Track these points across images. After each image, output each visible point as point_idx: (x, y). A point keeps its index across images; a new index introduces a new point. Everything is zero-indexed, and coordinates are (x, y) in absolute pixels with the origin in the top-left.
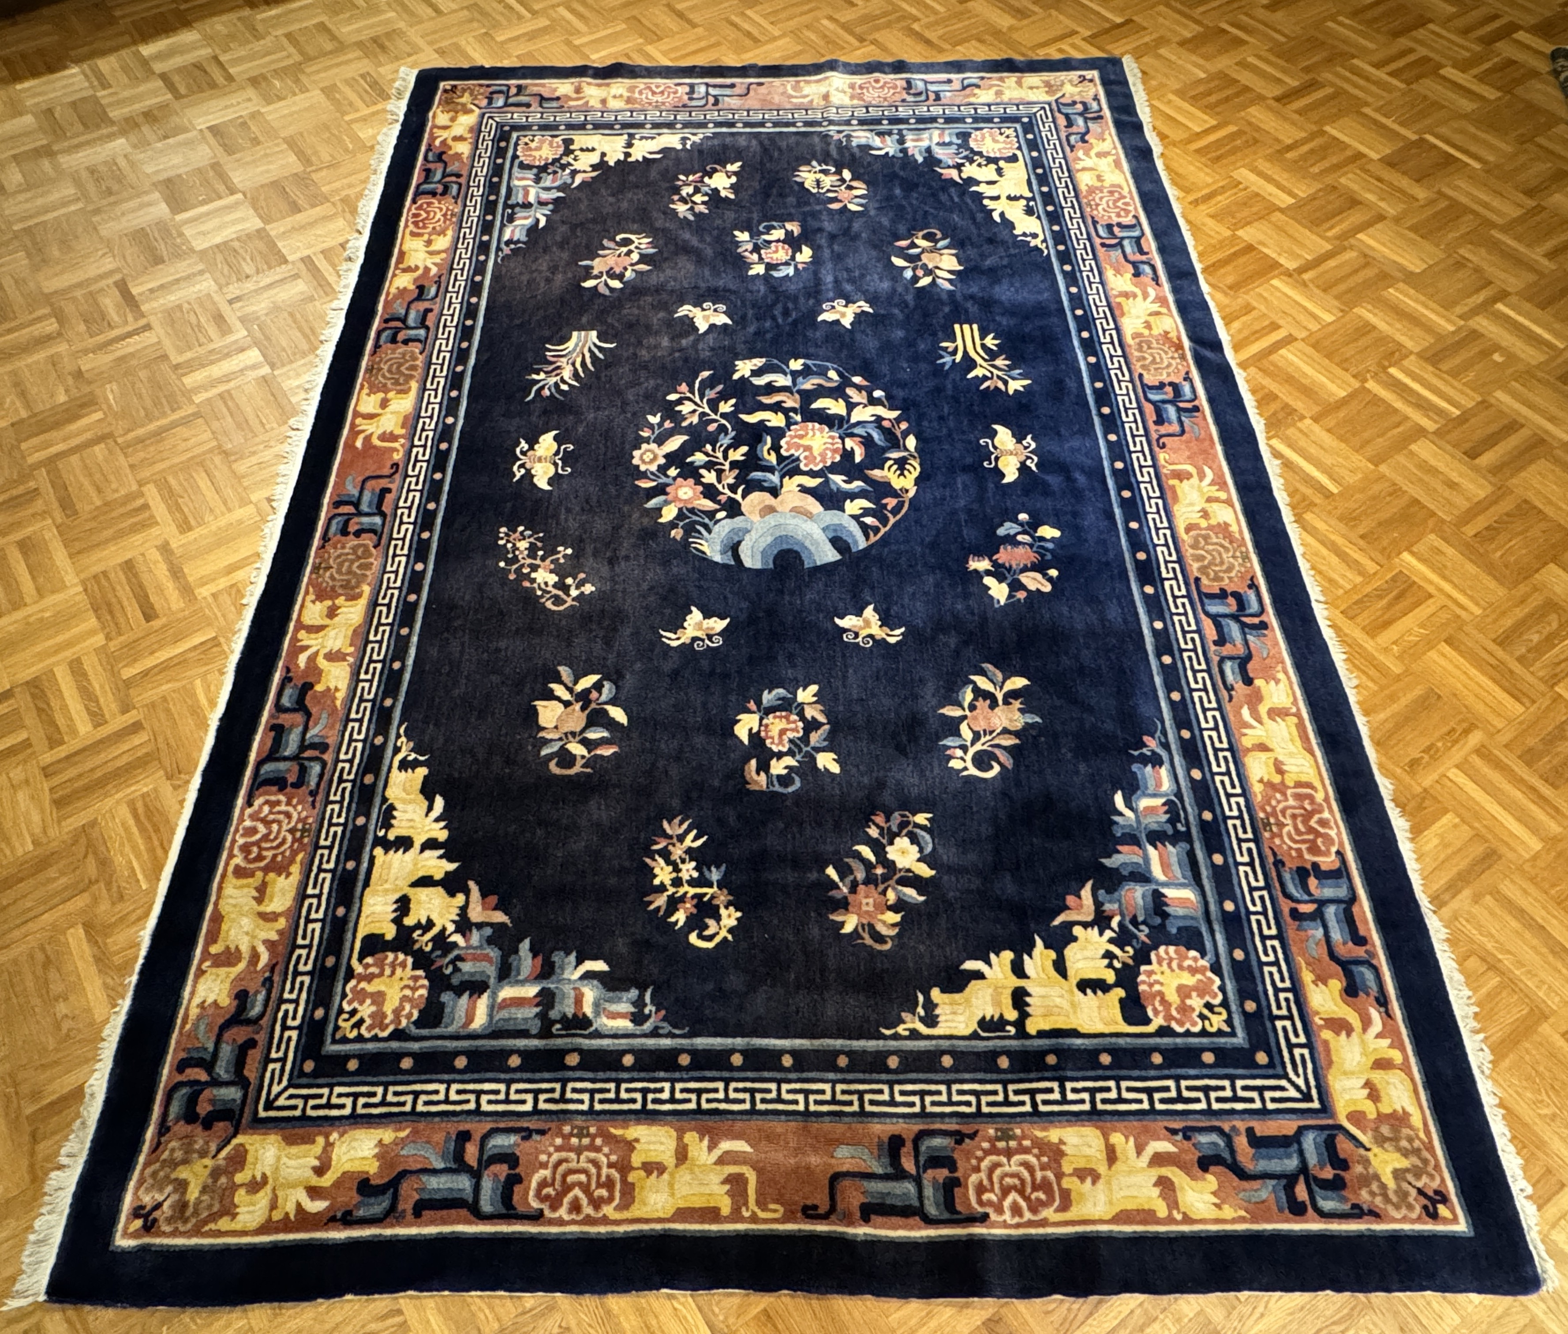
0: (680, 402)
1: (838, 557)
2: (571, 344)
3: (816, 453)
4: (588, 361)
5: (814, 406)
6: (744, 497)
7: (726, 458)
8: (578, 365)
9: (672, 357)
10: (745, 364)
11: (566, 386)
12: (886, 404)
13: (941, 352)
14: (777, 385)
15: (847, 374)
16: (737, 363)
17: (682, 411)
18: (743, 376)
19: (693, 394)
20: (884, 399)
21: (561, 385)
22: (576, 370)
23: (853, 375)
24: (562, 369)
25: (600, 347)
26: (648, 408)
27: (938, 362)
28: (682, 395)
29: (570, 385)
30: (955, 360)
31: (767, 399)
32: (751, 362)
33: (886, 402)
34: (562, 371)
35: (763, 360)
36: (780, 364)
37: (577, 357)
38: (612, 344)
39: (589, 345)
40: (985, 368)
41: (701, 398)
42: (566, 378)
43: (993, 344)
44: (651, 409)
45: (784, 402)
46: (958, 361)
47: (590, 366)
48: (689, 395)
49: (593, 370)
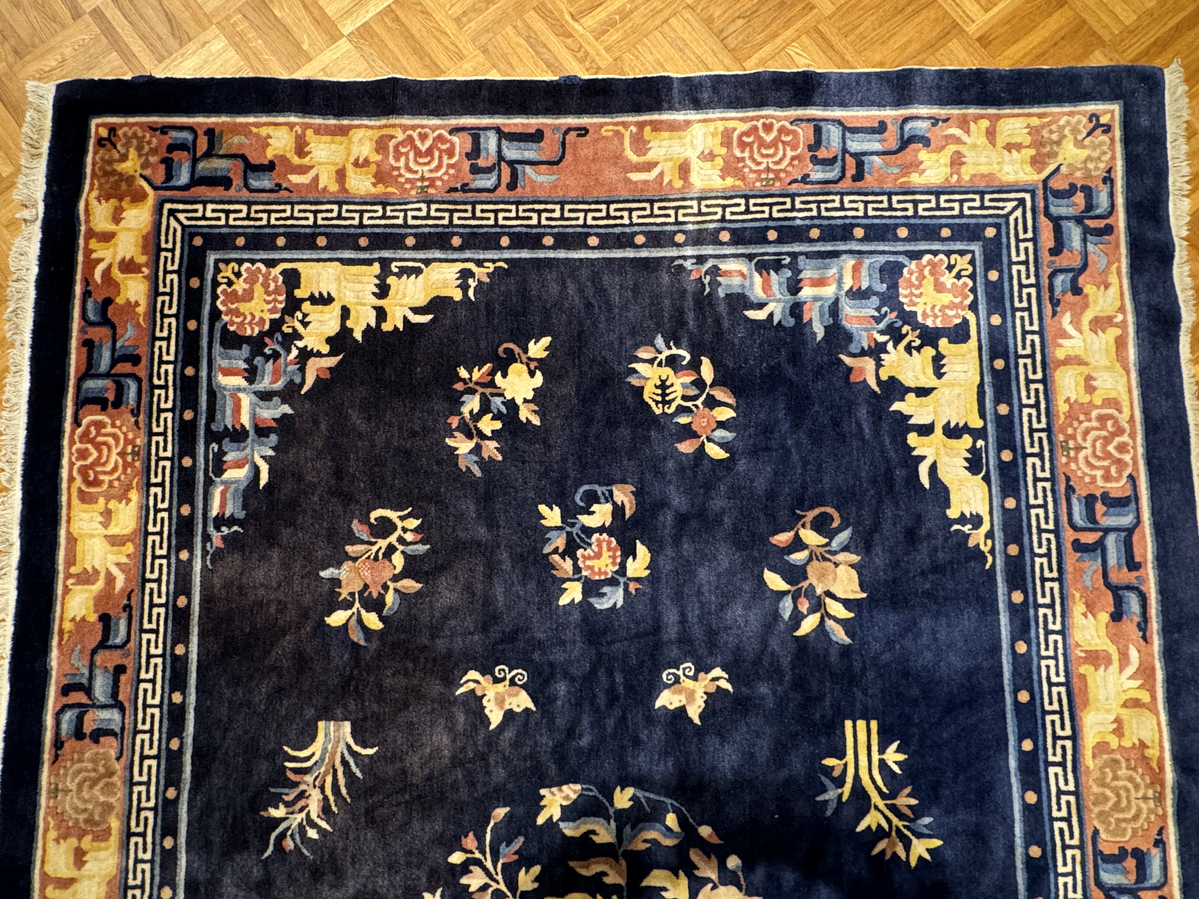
0: (465, 868)
2: (316, 748)
4: (342, 781)
5: (645, 882)
8: (328, 790)
9: (453, 777)
10: (553, 794)
11: (315, 831)
12: (743, 882)
13: (823, 778)
14: (597, 839)
15: (691, 821)
16: (543, 792)
17: (469, 886)
18: (551, 817)
19: (483, 853)
20: (740, 874)
21: (307, 828)
22: (326, 799)
23: (700, 824)
24: (308, 797)
25: (356, 752)
26: (424, 880)
27: (819, 799)
28: (469, 855)
29: (320, 830)
30: (840, 796)
31: (583, 867)
32: (561, 790)
33: (742, 879)
34: (309, 801)
35: (578, 787)
36: (601, 797)
37: (326, 773)
38: (372, 748)
39: (342, 747)
40: (882, 813)
41: (495, 864)
42: (314, 816)
43: (896, 762)
44: (429, 880)
45: (605, 874)
46: (845, 798)
47: (344, 791)
48: (478, 855)
49: (349, 800)
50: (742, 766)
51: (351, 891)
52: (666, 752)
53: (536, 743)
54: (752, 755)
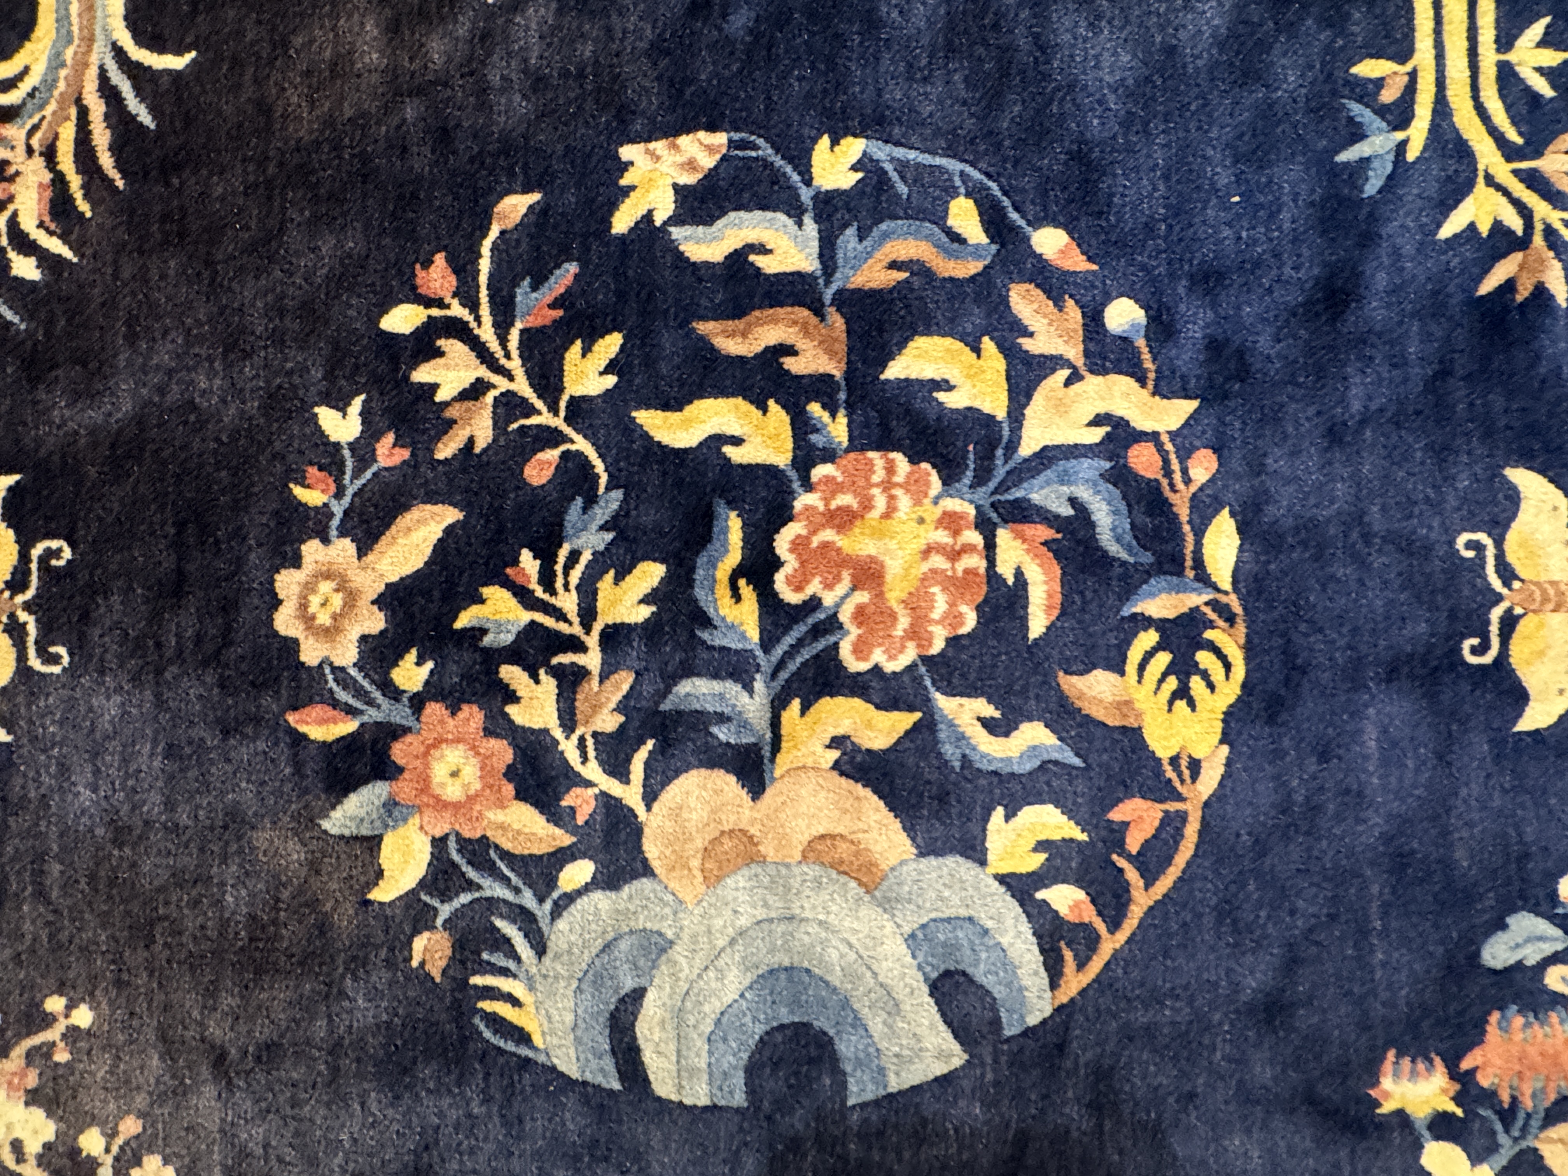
1: (957, 1058)
2: (33, 56)
3: (894, 595)
4: (101, 137)
5: (895, 371)
6: (650, 797)
7: (588, 615)
8: (66, 163)
9: (396, 121)
10: (655, 157)
11: (32, 261)
12: (1149, 365)
13: (1356, 108)
14: (768, 265)
15: (1014, 216)
16: (627, 152)
17: (434, 387)
18: (648, 217)
19: (473, 306)
20: (1141, 343)
21: (12, 255)
22: (59, 181)
23: (1037, 223)
24: (11, 179)
25: (139, 65)
26: (317, 373)
27: (1343, 157)
28: (435, 312)
29: (45, 258)
30: (1402, 146)
31: (730, 335)
32: (675, 147)
33: (1146, 356)
34: (13, 188)
35: (720, 139)
36: (778, 161)
37: (60, 117)
38: (179, 53)
39: (101, 54)
40: (1506, 193)
41: (502, 329)
42: (28, 224)
43: (1540, 70)
44: (330, 375)
45: (790, 351)
46: (1412, 154)
47: (106, 161)
48: (457, 310)
49: (120, 184)
50: (1148, 79)
51: (127, 407)
52: (951, 50)
53: (609, 30)
54: (1171, 51)
